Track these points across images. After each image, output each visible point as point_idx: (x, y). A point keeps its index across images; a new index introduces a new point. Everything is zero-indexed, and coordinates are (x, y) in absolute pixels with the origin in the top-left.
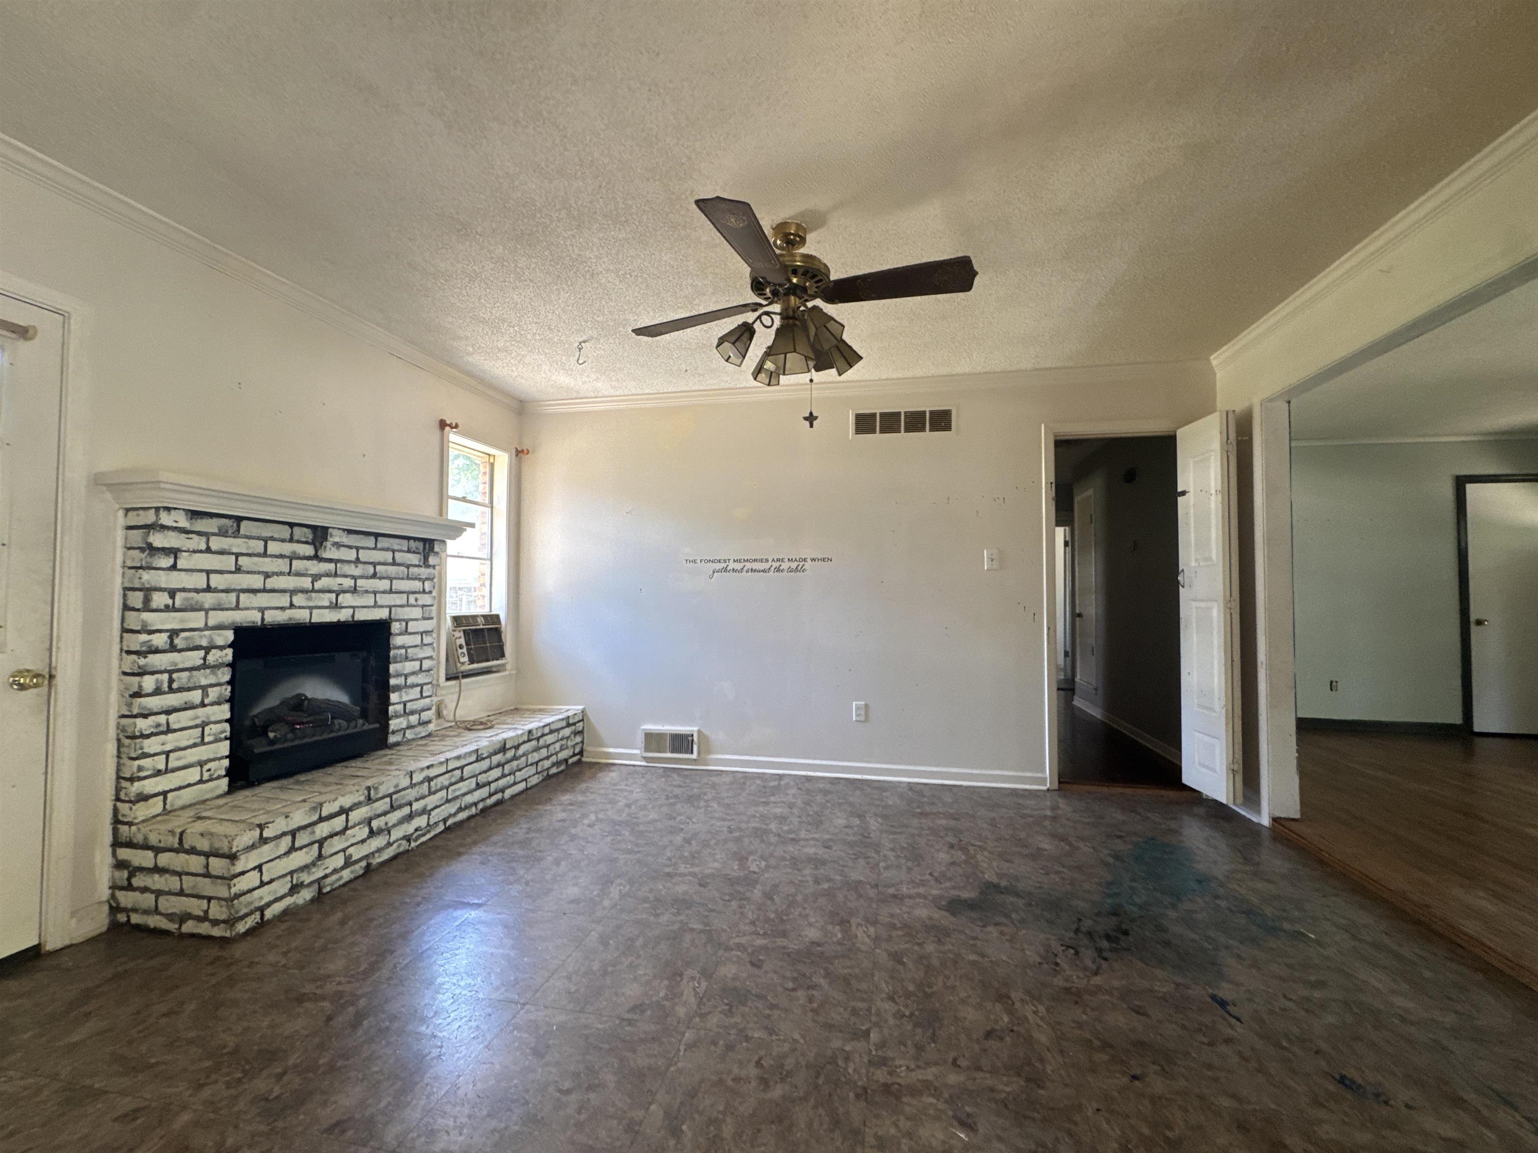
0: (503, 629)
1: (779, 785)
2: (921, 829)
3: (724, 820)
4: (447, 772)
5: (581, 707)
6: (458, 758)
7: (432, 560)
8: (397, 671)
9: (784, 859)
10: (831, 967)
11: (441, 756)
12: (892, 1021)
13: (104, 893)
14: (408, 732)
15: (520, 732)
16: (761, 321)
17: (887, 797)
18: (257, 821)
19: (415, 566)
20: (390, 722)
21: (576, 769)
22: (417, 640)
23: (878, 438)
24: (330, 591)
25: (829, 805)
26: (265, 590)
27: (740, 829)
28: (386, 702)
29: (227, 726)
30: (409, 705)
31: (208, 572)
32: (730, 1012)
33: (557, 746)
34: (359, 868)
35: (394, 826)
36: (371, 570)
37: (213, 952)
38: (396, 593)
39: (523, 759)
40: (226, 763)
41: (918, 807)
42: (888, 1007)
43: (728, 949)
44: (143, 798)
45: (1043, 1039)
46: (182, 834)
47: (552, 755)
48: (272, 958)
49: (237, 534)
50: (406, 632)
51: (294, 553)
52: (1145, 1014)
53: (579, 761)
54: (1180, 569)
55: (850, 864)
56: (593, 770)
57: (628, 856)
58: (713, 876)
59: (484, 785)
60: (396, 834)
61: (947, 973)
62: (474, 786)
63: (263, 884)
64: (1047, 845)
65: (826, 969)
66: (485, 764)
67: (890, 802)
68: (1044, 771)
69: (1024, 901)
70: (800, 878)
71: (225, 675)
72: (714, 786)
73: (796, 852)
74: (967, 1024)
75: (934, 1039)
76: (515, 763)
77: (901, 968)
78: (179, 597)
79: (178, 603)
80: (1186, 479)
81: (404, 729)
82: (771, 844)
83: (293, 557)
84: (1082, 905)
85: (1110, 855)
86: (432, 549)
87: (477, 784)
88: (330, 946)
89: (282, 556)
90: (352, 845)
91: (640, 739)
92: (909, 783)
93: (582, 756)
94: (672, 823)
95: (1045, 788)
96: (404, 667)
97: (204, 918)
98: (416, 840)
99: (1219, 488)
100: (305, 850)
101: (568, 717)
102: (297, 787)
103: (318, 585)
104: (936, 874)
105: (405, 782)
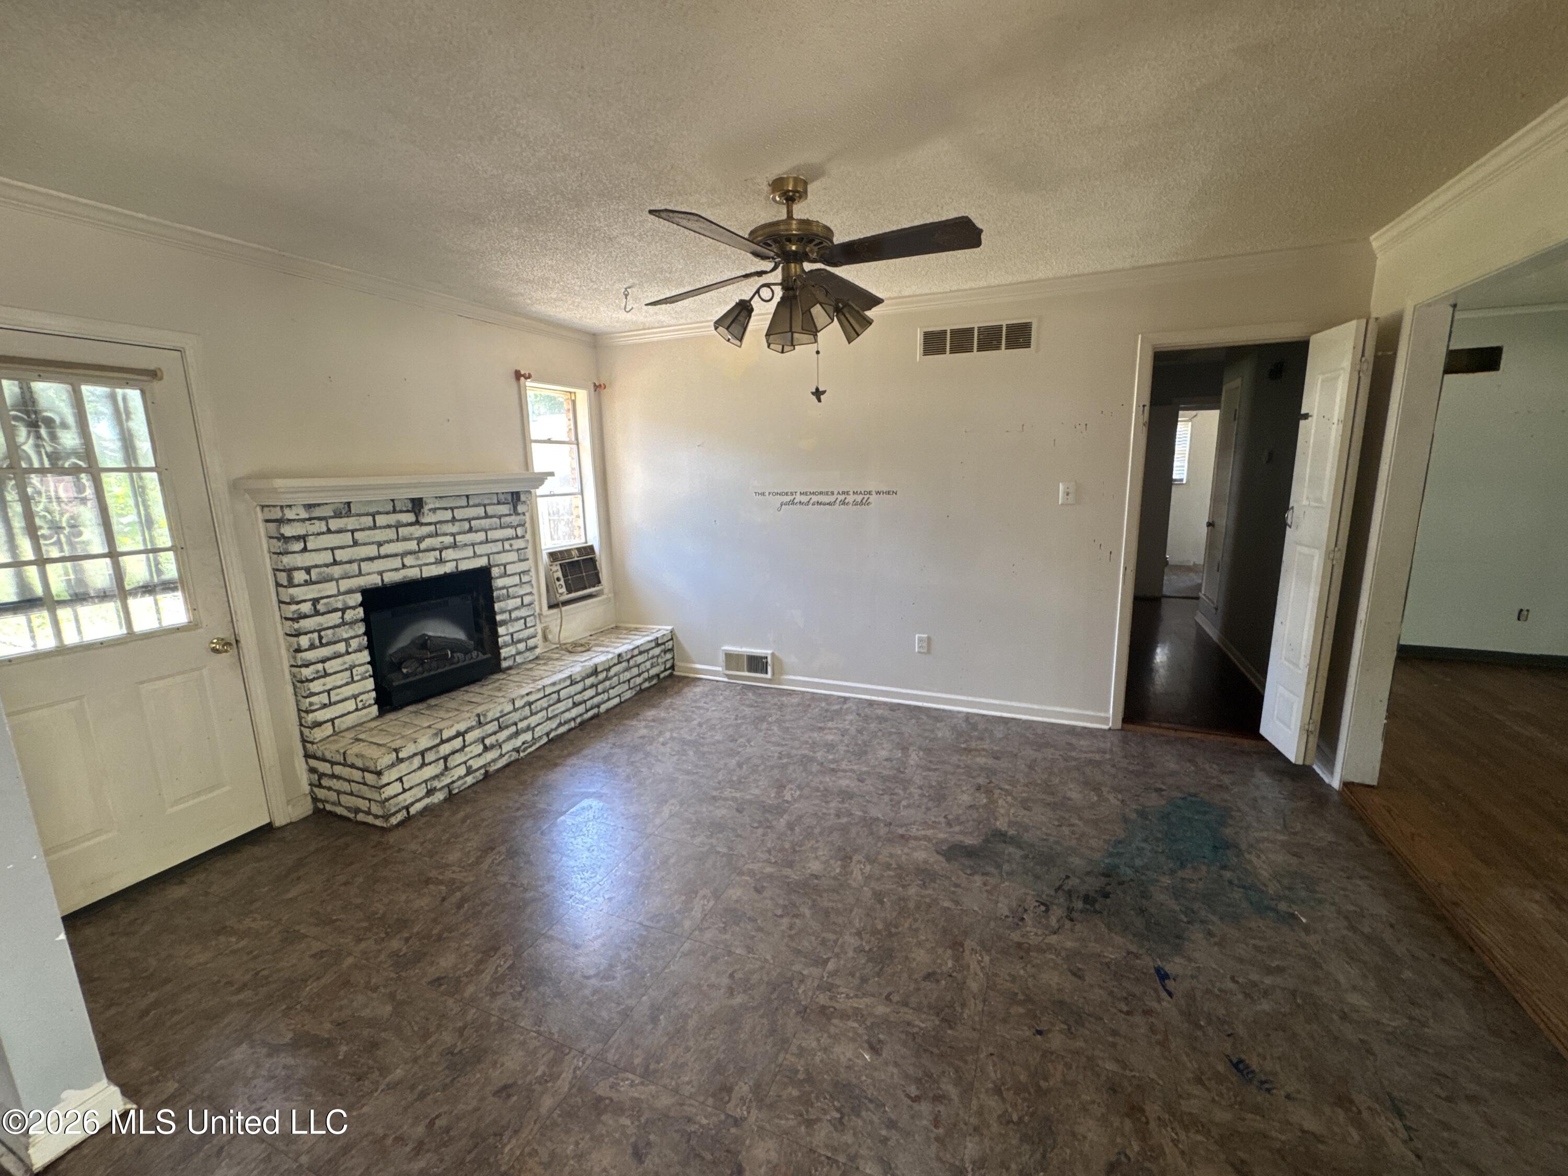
0: (597, 557)
1: (841, 708)
2: (958, 767)
3: (779, 745)
4: (545, 696)
5: (670, 628)
6: (554, 684)
7: (520, 509)
8: (501, 609)
9: (817, 790)
10: (819, 899)
11: (539, 682)
12: (851, 954)
13: (307, 789)
14: (517, 657)
15: (610, 656)
16: (760, 296)
17: (939, 729)
18: (394, 745)
19: (506, 515)
20: (502, 651)
21: (668, 682)
22: (516, 580)
23: (948, 358)
24: (434, 550)
25: (880, 734)
26: (379, 557)
27: (789, 756)
28: (496, 635)
29: (369, 667)
30: (515, 636)
31: (332, 549)
32: (724, 930)
33: (648, 664)
34: (479, 775)
35: (504, 741)
36: (466, 526)
37: (375, 837)
38: (492, 542)
39: (616, 679)
40: (373, 694)
41: (965, 742)
42: (851, 940)
43: (741, 873)
44: (318, 724)
45: (974, 986)
46: (344, 753)
47: (643, 672)
48: (413, 846)
49: (349, 514)
50: (505, 575)
51: (398, 521)
52: (1081, 978)
53: (671, 675)
54: (1291, 506)
55: (875, 800)
56: (681, 685)
57: (687, 777)
58: (750, 802)
59: (580, 704)
60: (507, 747)
61: (917, 916)
62: (570, 705)
63: (404, 791)
64: (1075, 794)
65: (814, 901)
66: (579, 687)
67: (940, 735)
68: (1108, 711)
69: (1022, 853)
70: (824, 810)
71: (361, 629)
72: (781, 707)
73: (830, 784)
74: (914, 965)
75: (878, 975)
76: (607, 683)
77: (878, 906)
78: (314, 572)
79: (313, 578)
80: (1312, 401)
81: (514, 656)
82: (811, 773)
83: (398, 526)
84: (1076, 861)
85: (1136, 811)
86: (519, 499)
87: (574, 703)
88: (452, 840)
89: (389, 526)
90: (471, 758)
91: (722, 658)
92: (968, 713)
93: (674, 670)
94: (732, 745)
95: (1106, 727)
96: (507, 605)
97: (368, 813)
98: (524, 750)
99: (1342, 418)
100: (433, 765)
101: (657, 638)
102: (427, 712)
103: (423, 546)
104: (950, 817)
105: (509, 708)
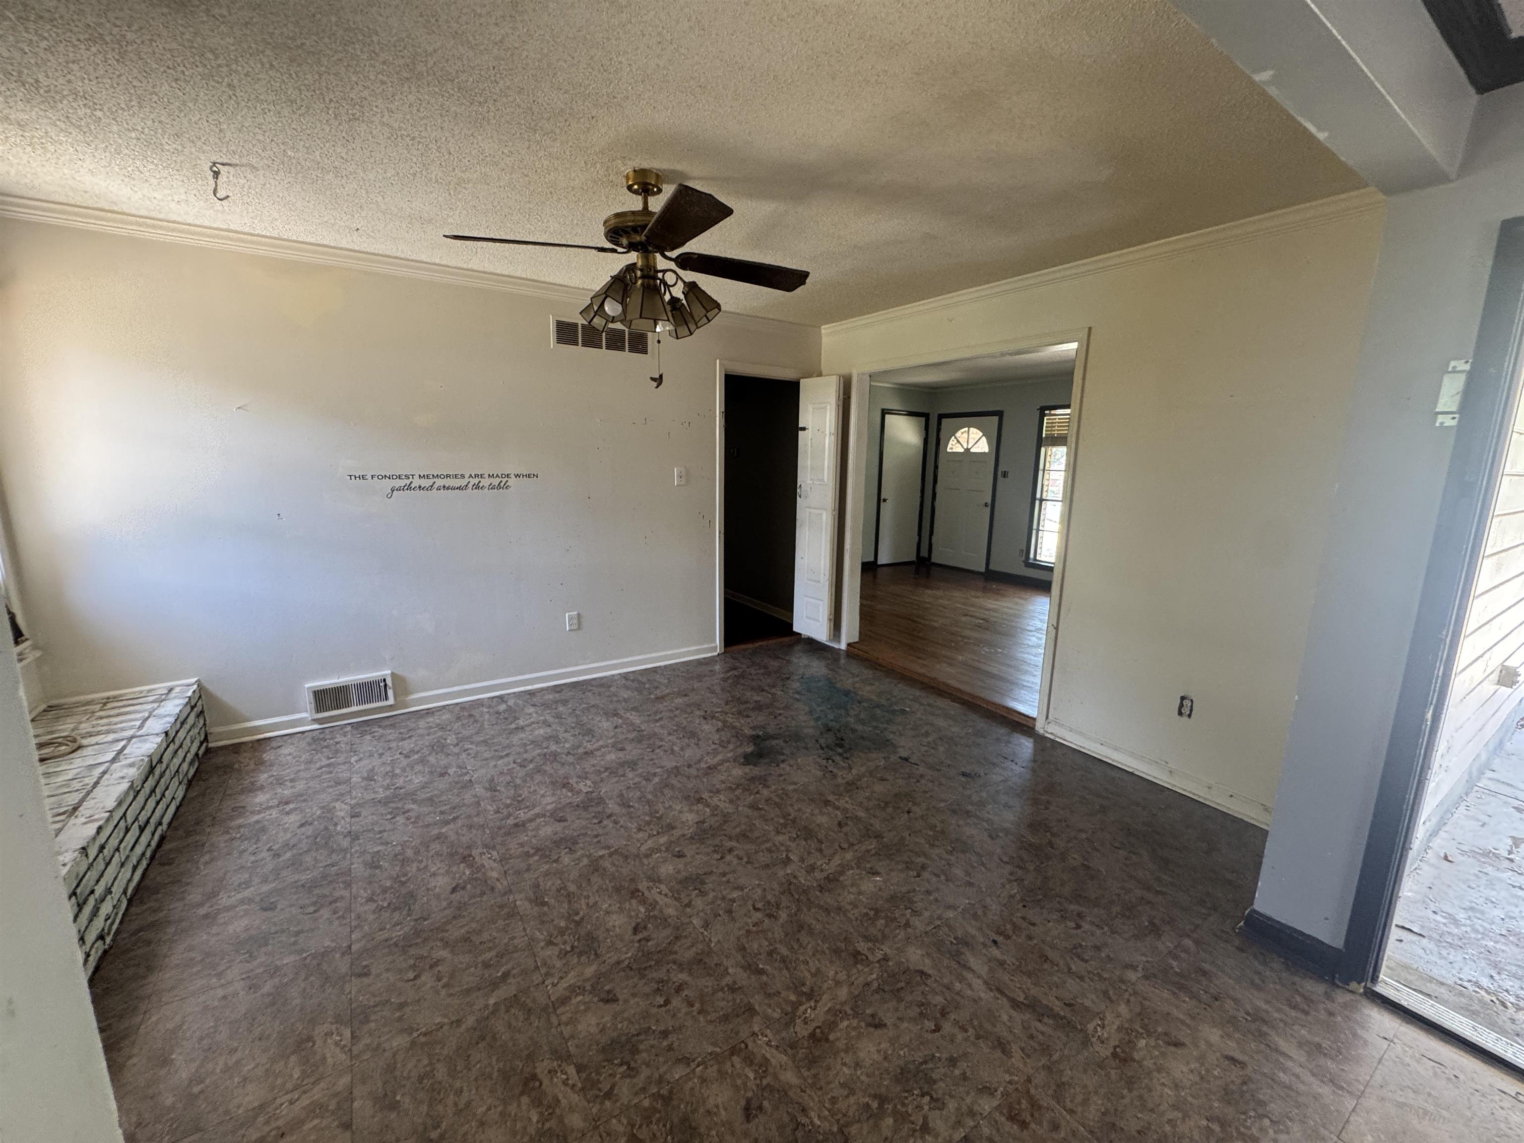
1: (509, 706)
2: (671, 710)
3: (500, 757)
5: (198, 678)
9: (600, 772)
10: (726, 832)
12: (793, 845)
15: (160, 737)
17: (617, 692)
23: (579, 351)
25: (578, 713)
27: (528, 761)
32: (702, 893)
33: (189, 740)
39: (168, 771)
41: (649, 694)
42: (783, 838)
43: (647, 856)
45: (862, 814)
47: (186, 754)
53: (208, 750)
54: (798, 484)
55: (654, 756)
57: (450, 827)
58: (559, 809)
59: (146, 826)
61: (788, 802)
62: (138, 831)
64: (756, 697)
65: (725, 835)
66: (141, 798)
67: (625, 696)
68: (715, 641)
69: (781, 740)
70: (631, 782)
72: (444, 726)
73: (602, 763)
74: (826, 825)
75: (820, 841)
76: (163, 783)
77: (764, 812)
80: (806, 420)
82: (572, 763)
84: (809, 731)
87: (140, 827)
91: (308, 700)
92: (620, 674)
93: (208, 741)
94: (448, 779)
95: (716, 654)
98: (109, 934)
101: (190, 699)
104: (717, 742)
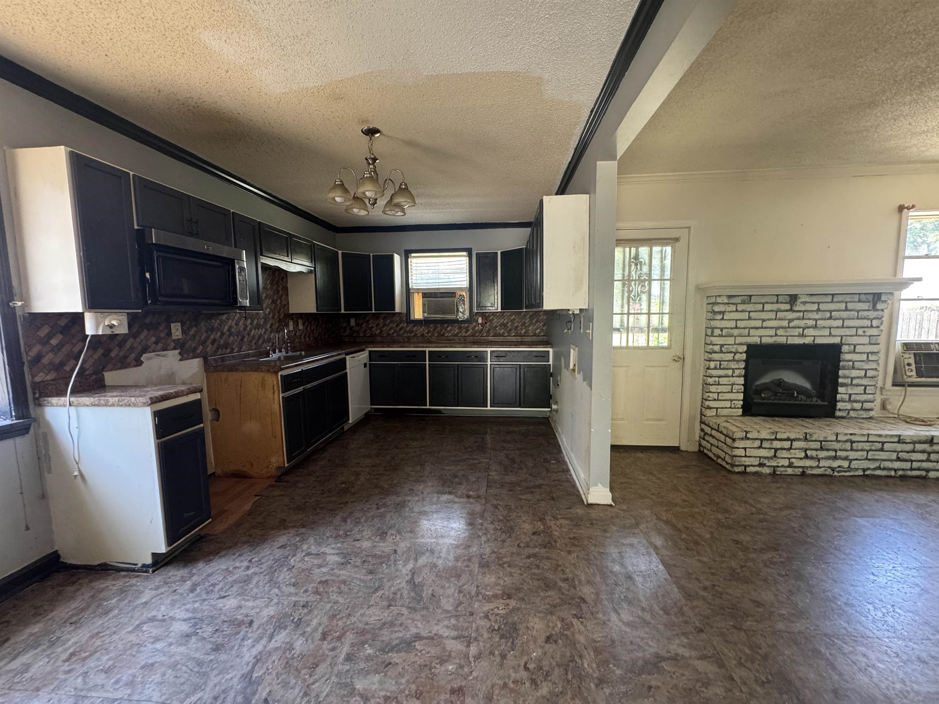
6: (880, 436)
8: (844, 374)
11: (865, 431)
14: (851, 412)
18: (745, 429)
19: (865, 310)
20: (838, 404)
22: (863, 357)
24: (799, 328)
26: (762, 328)
28: (836, 392)
29: (742, 387)
30: (853, 397)
31: (736, 320)
34: (799, 471)
35: (823, 459)
36: (828, 315)
38: (847, 328)
44: (710, 408)
46: (719, 425)
48: (743, 485)
49: (749, 302)
50: (854, 352)
51: (778, 308)
59: (905, 461)
62: (894, 457)
63: (746, 456)
66: (908, 447)
71: (743, 365)
78: (725, 331)
79: (724, 334)
83: (778, 311)
86: (879, 299)
87: (898, 458)
88: (767, 493)
89: (772, 311)
90: (794, 458)
96: (851, 373)
97: (724, 460)
98: (839, 472)
100: (767, 450)
102: (772, 422)
103: (792, 324)
105: (832, 438)
